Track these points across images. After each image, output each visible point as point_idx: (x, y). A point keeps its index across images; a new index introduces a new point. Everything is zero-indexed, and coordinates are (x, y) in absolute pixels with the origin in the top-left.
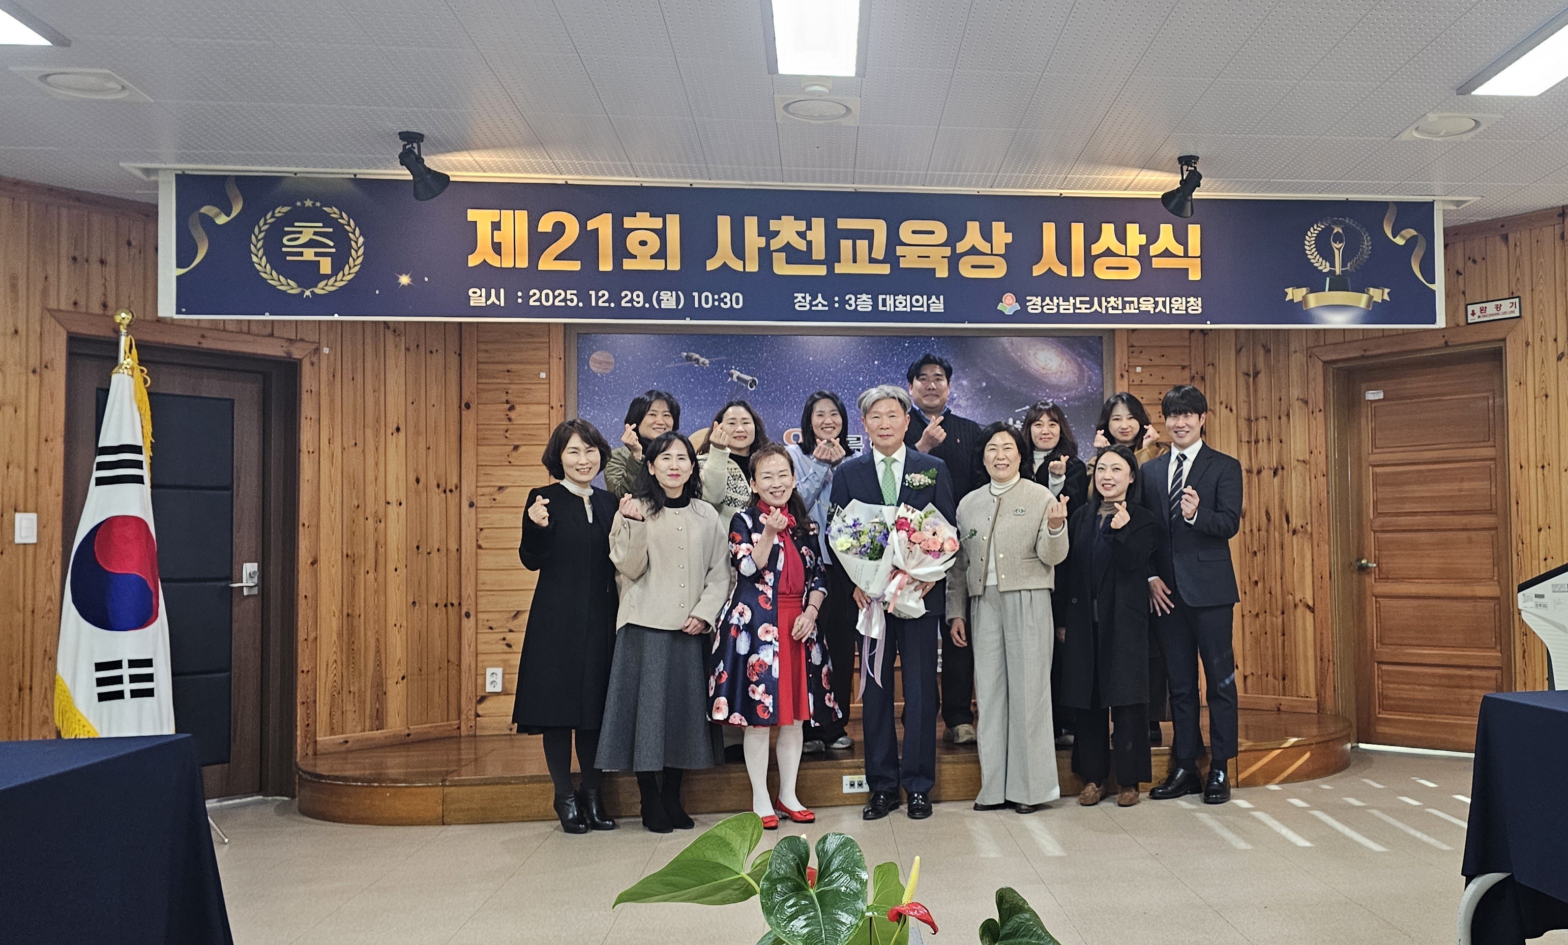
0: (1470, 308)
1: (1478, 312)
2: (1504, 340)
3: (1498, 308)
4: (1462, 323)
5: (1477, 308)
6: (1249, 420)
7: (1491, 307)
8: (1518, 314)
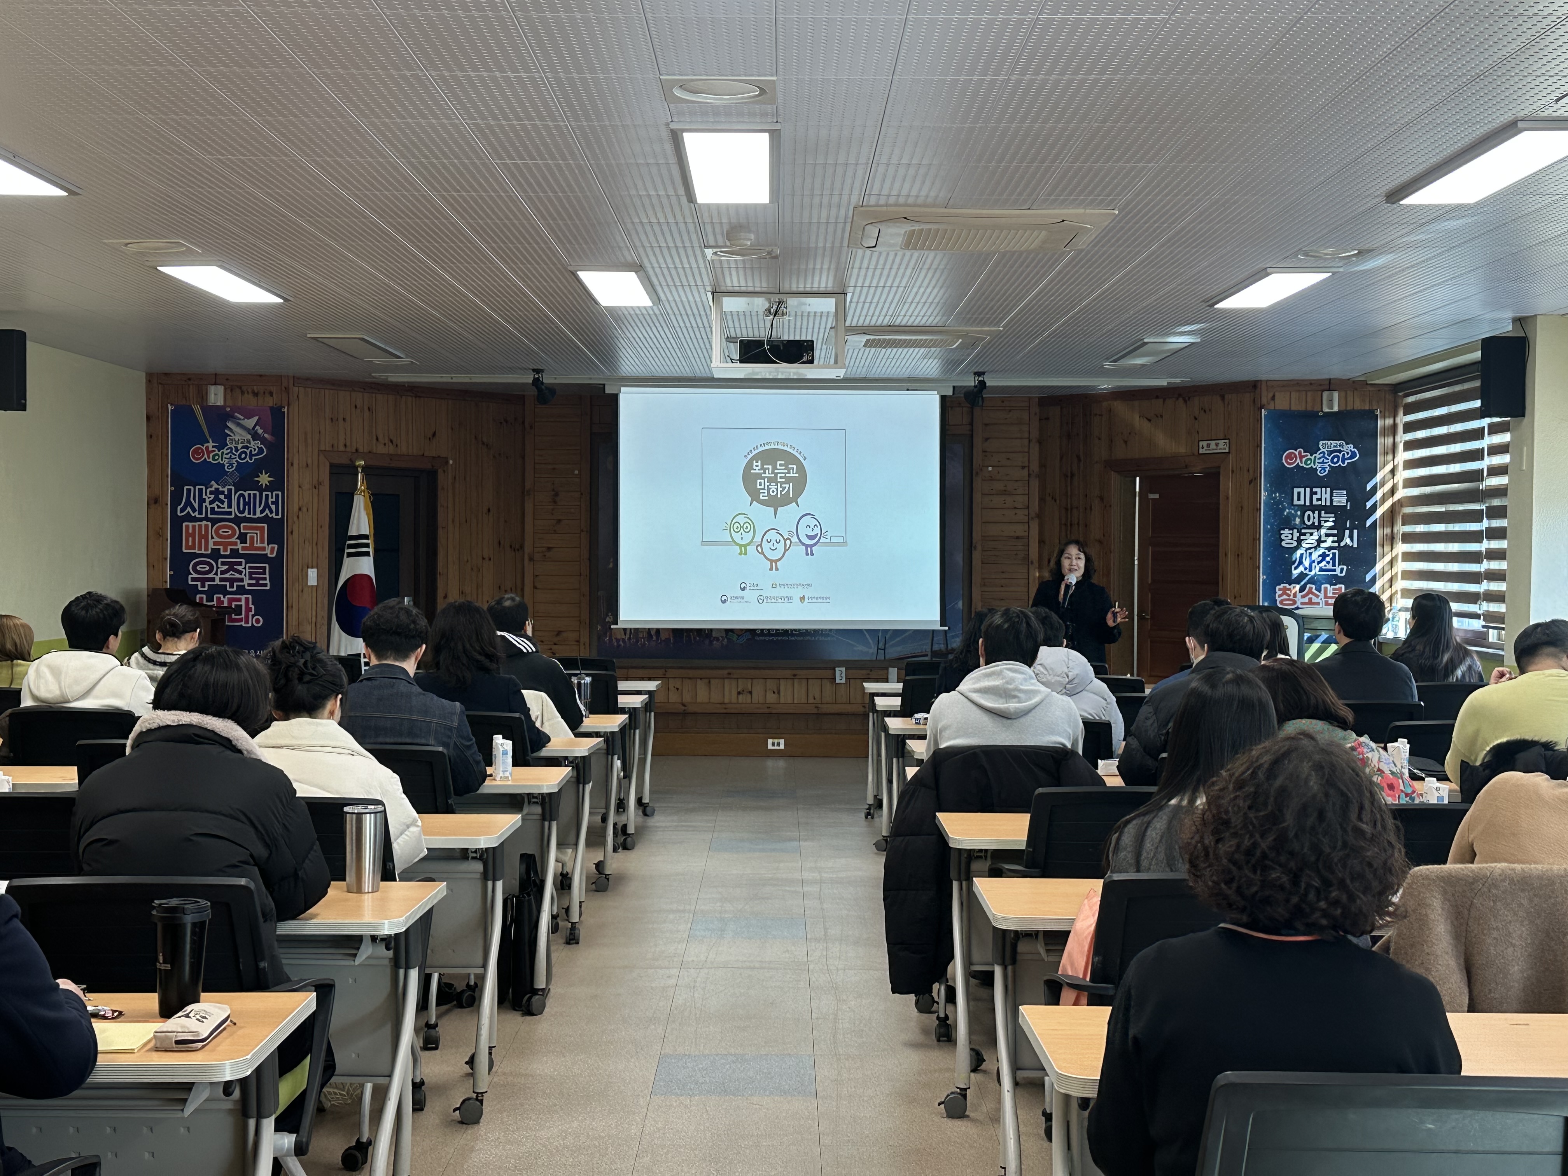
0: (1201, 443)
1: (1205, 448)
2: (1219, 467)
3: (1217, 445)
4: (1196, 453)
5: (1205, 443)
6: (1067, 509)
7: (1213, 443)
8: (1227, 450)
